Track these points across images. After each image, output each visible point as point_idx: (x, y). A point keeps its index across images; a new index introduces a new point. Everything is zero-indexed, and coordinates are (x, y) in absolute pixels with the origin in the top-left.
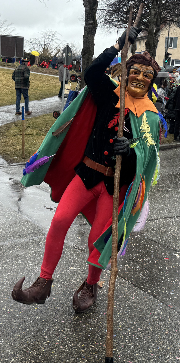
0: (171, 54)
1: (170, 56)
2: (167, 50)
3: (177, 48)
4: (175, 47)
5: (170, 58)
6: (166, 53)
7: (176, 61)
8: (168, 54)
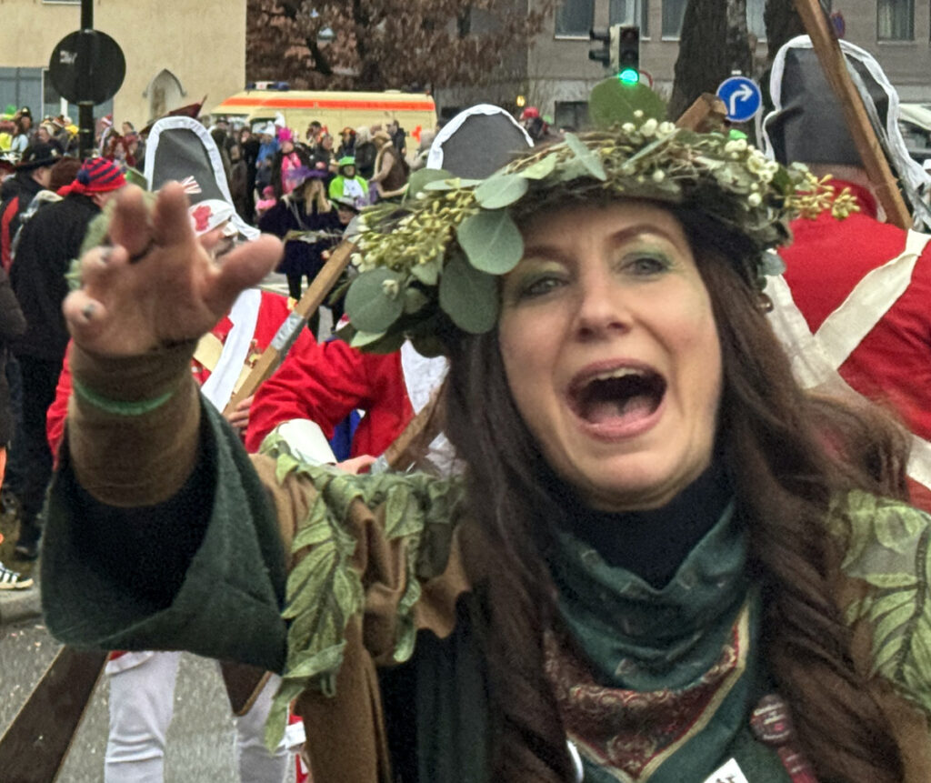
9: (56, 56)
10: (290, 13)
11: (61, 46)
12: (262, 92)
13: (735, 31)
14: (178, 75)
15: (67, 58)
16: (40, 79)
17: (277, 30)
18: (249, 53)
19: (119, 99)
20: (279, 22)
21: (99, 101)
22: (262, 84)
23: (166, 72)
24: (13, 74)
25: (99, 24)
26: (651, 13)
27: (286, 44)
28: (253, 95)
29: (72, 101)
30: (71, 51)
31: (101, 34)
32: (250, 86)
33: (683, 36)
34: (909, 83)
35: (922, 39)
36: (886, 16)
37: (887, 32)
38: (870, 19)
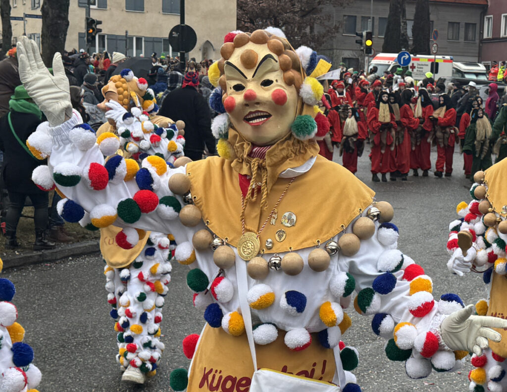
0: (100, 23)
1: (99, 27)
2: (88, 13)
3: (108, 8)
4: (103, 5)
5: (100, 30)
6: (87, 19)
7: (108, 39)
8: (93, 21)
9: (171, 34)
11: (173, 30)
13: (403, 35)
14: (212, 42)
15: (175, 35)
16: (161, 42)
23: (208, 42)
24: (152, 40)
26: (375, 27)
30: (176, 32)
31: (187, 26)
33: (385, 36)
34: (457, 55)
35: (462, 40)
36: (451, 32)
37: (450, 37)
38: (446, 32)
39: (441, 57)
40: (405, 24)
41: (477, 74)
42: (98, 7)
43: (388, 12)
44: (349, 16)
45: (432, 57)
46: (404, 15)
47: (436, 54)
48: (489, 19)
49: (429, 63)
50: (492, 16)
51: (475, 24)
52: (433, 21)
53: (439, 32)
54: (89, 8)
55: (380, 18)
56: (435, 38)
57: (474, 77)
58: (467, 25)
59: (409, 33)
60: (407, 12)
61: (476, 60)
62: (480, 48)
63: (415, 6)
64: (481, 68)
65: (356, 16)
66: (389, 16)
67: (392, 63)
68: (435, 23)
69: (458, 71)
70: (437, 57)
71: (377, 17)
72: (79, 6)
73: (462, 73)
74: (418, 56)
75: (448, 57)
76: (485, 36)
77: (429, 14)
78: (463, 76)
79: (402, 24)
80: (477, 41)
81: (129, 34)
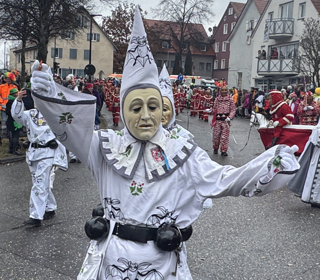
0: (59, 64)
3: (63, 58)
4: (61, 57)
5: (59, 67)
6: (54, 63)
7: (63, 70)
8: (56, 63)
9: (85, 68)
10: (119, 63)
11: (86, 67)
12: (115, 74)
13: (181, 68)
14: (103, 71)
15: (87, 68)
17: (118, 65)
18: (113, 68)
19: (95, 75)
20: (118, 64)
21: (92, 75)
22: (115, 73)
23: (101, 71)
25: (92, 64)
26: (169, 64)
27: (119, 67)
28: (114, 74)
29: (88, 75)
30: (88, 67)
31: (92, 65)
32: (113, 73)
33: (174, 68)
34: (203, 76)
35: (205, 70)
36: (201, 66)
37: (200, 69)
38: (199, 66)
39: (196, 77)
40: (181, 63)
41: (211, 84)
42: (59, 57)
43: (175, 59)
44: (159, 60)
45: (192, 77)
46: (181, 60)
47: (194, 76)
48: (216, 61)
49: (191, 79)
50: (217, 60)
51: (211, 63)
52: (193, 62)
53: (196, 67)
54: (55, 58)
55: (171, 61)
56: (194, 69)
57: (210, 85)
58: (207, 64)
59: (183, 67)
60: (182, 59)
61: (211, 78)
62: (213, 74)
63: (186, 56)
64: (213, 81)
65: (161, 61)
66: (175, 60)
67: (176, 79)
68: (194, 63)
69: (203, 82)
70: (195, 77)
71: (170, 61)
72: (52, 58)
73: (205, 83)
74: (187, 76)
75: (199, 77)
76: (215, 68)
77: (191, 60)
78: (205, 85)
79: (180, 63)
80: (212, 70)
81: (71, 68)
